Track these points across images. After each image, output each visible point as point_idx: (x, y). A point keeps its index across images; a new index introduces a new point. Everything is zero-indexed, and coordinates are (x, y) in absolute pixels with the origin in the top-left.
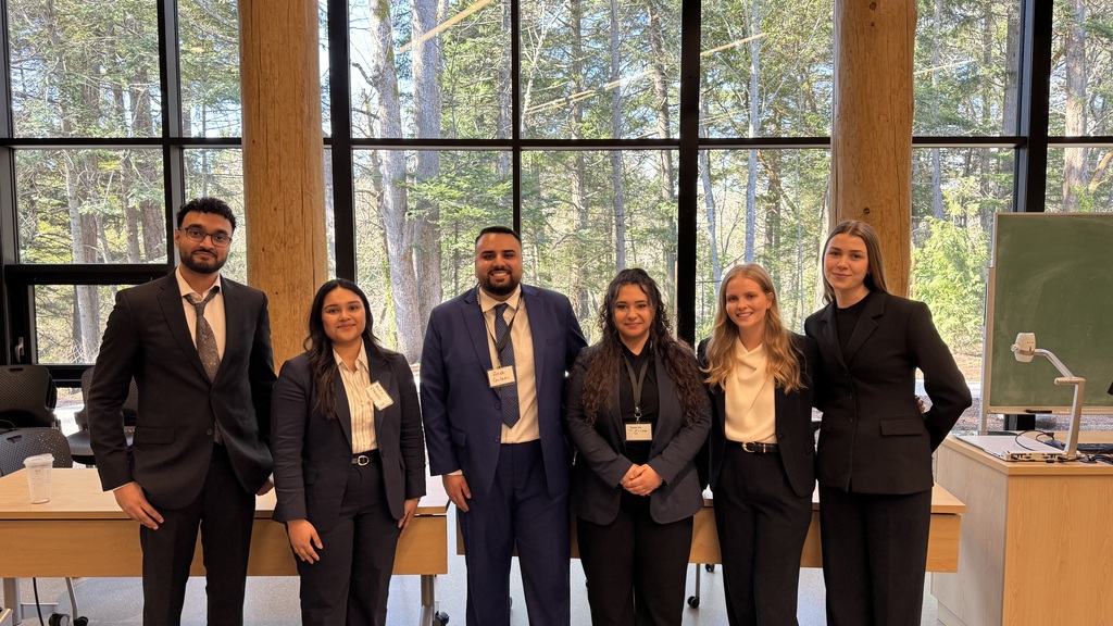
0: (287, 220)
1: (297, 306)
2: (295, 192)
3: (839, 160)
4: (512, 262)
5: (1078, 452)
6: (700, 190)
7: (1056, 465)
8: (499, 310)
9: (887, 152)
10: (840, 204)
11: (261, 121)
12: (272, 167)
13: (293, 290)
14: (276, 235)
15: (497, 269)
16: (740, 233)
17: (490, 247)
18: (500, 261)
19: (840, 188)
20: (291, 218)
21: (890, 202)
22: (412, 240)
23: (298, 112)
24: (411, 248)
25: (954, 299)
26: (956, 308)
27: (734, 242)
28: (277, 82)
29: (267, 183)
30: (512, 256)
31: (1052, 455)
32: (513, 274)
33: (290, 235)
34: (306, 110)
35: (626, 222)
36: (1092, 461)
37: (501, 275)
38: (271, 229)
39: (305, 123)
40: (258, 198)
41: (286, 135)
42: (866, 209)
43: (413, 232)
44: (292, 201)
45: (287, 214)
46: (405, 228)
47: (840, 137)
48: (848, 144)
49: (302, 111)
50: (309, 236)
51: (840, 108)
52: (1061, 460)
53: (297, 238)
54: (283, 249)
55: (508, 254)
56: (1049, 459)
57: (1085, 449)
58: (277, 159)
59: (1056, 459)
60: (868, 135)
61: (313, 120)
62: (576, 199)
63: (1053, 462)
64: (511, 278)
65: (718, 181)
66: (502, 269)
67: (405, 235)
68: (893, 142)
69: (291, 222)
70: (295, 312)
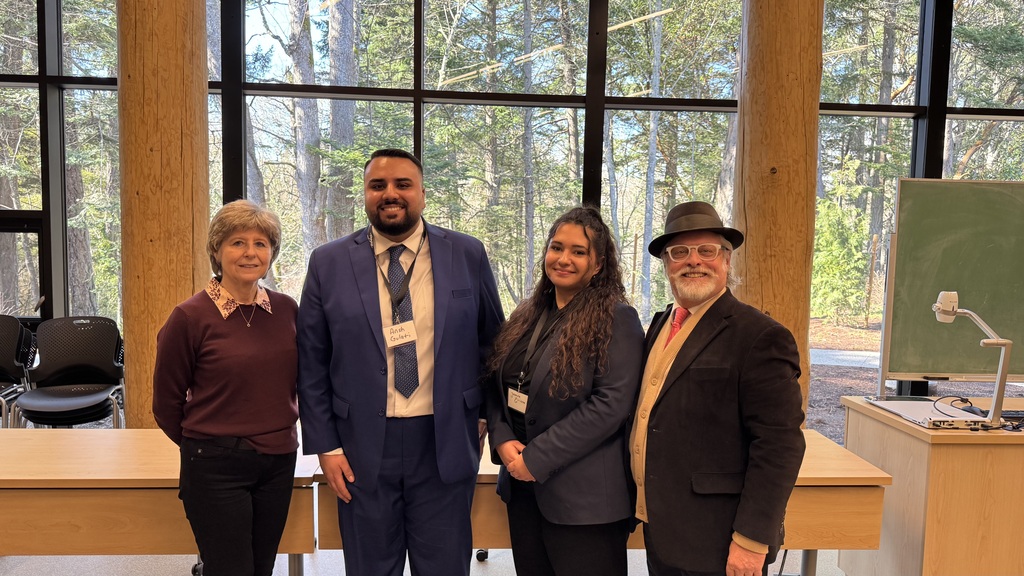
0: (165, 161)
1: (173, 254)
2: (173, 132)
3: (746, 118)
4: (409, 194)
5: (1002, 420)
6: (605, 175)
7: (981, 433)
8: (393, 253)
9: (796, 111)
10: (747, 163)
11: (138, 54)
12: (148, 105)
13: (169, 238)
14: (151, 178)
15: (389, 202)
16: (640, 216)
17: (381, 175)
18: (391, 191)
19: (747, 147)
20: (168, 160)
21: (796, 162)
22: (324, 206)
23: (179, 46)
24: (323, 214)
25: (838, 274)
26: (840, 282)
27: (633, 224)
28: (155, 14)
29: (143, 122)
30: (408, 186)
31: (975, 423)
32: (409, 210)
33: (167, 178)
34: (188, 45)
35: (536, 201)
36: (1016, 428)
37: (394, 210)
38: (146, 171)
39: (187, 59)
40: (133, 139)
41: (165, 70)
42: (773, 169)
43: (325, 198)
44: (170, 142)
45: (164, 155)
46: (318, 193)
47: (748, 96)
48: (756, 102)
49: (184, 46)
50: (188, 181)
51: (748, 65)
52: (986, 428)
53: (175, 182)
54: (158, 193)
55: (401, 184)
56: (973, 427)
57: (1009, 416)
58: (155, 95)
59: (979, 426)
60: (777, 93)
61: (196, 56)
62: (489, 176)
63: (977, 430)
64: (407, 213)
65: (620, 167)
66: (394, 202)
67: (318, 201)
68: (801, 101)
69: (168, 164)
70: (171, 261)
